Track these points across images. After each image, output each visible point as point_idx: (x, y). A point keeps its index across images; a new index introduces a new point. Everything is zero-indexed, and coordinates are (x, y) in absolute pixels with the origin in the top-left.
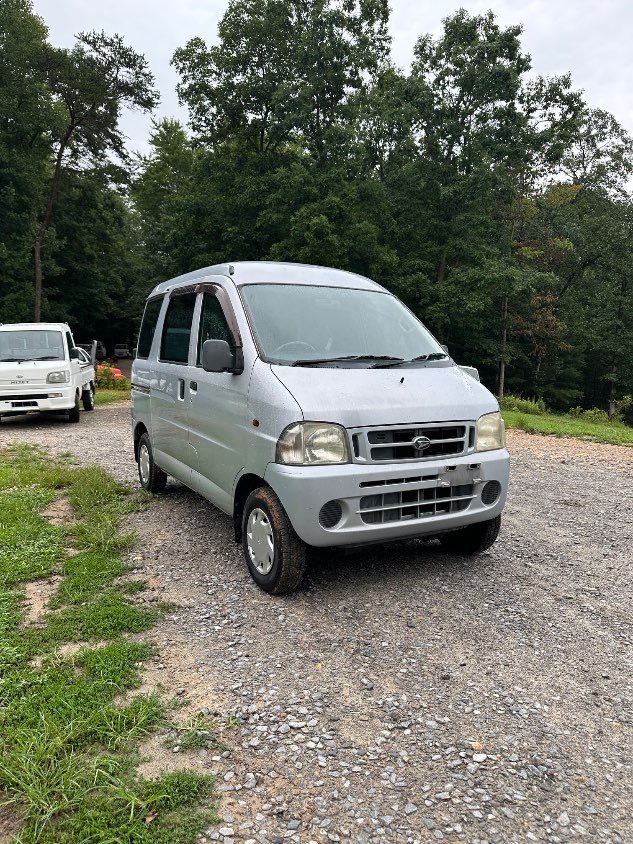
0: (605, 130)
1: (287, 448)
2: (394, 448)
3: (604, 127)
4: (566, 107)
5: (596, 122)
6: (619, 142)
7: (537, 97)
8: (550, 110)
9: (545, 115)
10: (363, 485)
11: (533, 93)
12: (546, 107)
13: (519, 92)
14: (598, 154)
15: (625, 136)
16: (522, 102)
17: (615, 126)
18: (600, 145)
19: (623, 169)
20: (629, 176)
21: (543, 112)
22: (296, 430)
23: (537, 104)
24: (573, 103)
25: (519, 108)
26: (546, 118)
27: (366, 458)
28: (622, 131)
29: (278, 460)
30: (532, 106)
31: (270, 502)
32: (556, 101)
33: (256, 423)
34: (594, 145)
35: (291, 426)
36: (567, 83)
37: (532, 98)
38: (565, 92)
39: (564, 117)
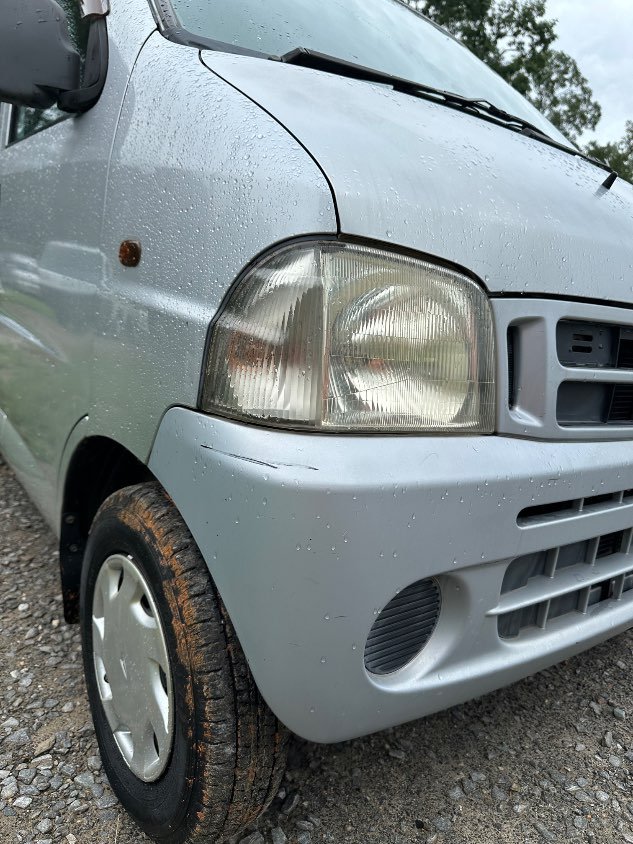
0: (566, 76)
1: (252, 352)
2: (608, 387)
3: (565, 72)
4: (536, 38)
5: (558, 66)
6: (578, 91)
7: (508, 20)
8: (520, 38)
9: (514, 43)
10: (528, 514)
11: (504, 15)
12: (515, 35)
13: (490, 13)
14: (555, 102)
15: (585, 85)
16: (492, 24)
17: (577, 73)
18: (559, 92)
19: (577, 121)
20: (583, 129)
21: (511, 39)
22: (297, 272)
23: (507, 29)
24: (544, 33)
25: (489, 30)
26: (514, 47)
27: (541, 416)
28: (583, 79)
29: (212, 398)
30: (502, 31)
31: (166, 551)
32: (527, 29)
33: (131, 255)
34: (552, 92)
35: (279, 252)
36: (541, 10)
37: (504, 21)
38: (538, 20)
39: (533, 49)
